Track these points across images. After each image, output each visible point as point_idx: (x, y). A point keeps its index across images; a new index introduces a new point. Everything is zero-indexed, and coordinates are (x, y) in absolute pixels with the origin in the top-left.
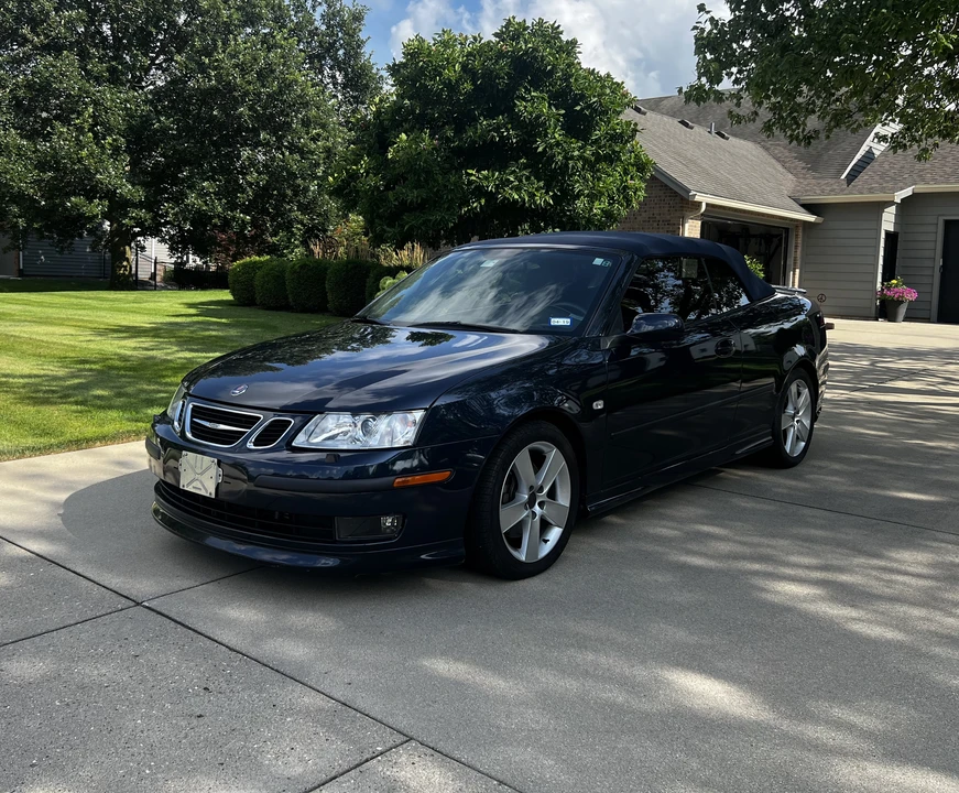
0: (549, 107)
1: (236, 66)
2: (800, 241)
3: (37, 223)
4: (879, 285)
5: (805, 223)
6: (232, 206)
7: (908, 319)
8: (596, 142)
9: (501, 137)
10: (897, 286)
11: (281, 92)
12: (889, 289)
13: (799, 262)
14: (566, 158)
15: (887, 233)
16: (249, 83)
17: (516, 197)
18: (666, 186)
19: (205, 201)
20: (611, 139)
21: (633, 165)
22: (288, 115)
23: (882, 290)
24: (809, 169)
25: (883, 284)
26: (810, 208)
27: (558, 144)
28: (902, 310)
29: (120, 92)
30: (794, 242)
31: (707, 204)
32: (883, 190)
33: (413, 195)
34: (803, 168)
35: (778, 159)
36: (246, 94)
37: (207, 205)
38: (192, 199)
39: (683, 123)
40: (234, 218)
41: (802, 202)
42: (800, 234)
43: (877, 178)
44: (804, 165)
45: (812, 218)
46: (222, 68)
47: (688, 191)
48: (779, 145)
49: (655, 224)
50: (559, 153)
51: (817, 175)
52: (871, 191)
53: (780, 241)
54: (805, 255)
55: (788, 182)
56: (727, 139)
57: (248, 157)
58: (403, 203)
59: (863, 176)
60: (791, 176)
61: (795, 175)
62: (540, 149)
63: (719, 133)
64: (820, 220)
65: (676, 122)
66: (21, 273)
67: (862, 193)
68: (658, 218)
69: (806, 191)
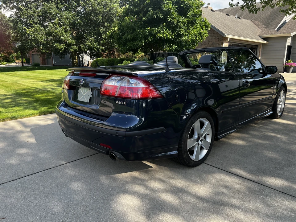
0: (172, 5)
1: (96, 3)
2: (261, 49)
3: (47, 51)
4: (285, 62)
5: (263, 44)
6: (99, 44)
7: (293, 72)
8: (188, 17)
9: (157, 17)
10: (290, 62)
11: (110, 11)
12: (287, 63)
13: (260, 56)
14: (178, 23)
15: (288, 46)
16: (100, 8)
17: (162, 36)
18: (218, 33)
19: (91, 44)
20: (193, 16)
21: (204, 26)
22: (112, 18)
23: (286, 63)
24: (266, 27)
25: (286, 62)
26: (264, 39)
27: (175, 18)
28: (291, 70)
29: (69, 13)
30: (259, 50)
31: (230, 38)
32: (287, 33)
33: (129, 36)
34: (264, 27)
35: (256, 25)
36: (100, 12)
37: (92, 44)
38: (88, 43)
39: (227, 14)
40: (100, 48)
41: (262, 37)
42: (261, 47)
43: (286, 29)
44: (264, 26)
45: (265, 42)
46: (93, 4)
47: (224, 34)
48: (257, 21)
49: (214, 45)
50: (175, 21)
51: (268, 29)
52: (284, 33)
53: (255, 49)
54: (262, 53)
55: (259, 31)
56: (241, 19)
57: (102, 30)
58: (126, 39)
59: (282, 29)
60: (260, 30)
61: (262, 30)
62: (169, 20)
63: (239, 18)
64: (267, 42)
65: (225, 14)
66: (54, 65)
67: (281, 34)
68: (215, 43)
69: (264, 34)
